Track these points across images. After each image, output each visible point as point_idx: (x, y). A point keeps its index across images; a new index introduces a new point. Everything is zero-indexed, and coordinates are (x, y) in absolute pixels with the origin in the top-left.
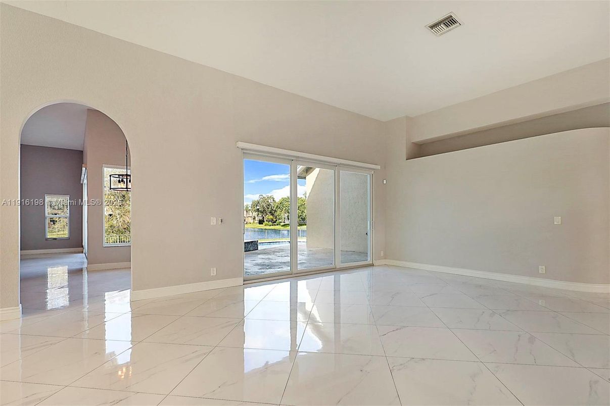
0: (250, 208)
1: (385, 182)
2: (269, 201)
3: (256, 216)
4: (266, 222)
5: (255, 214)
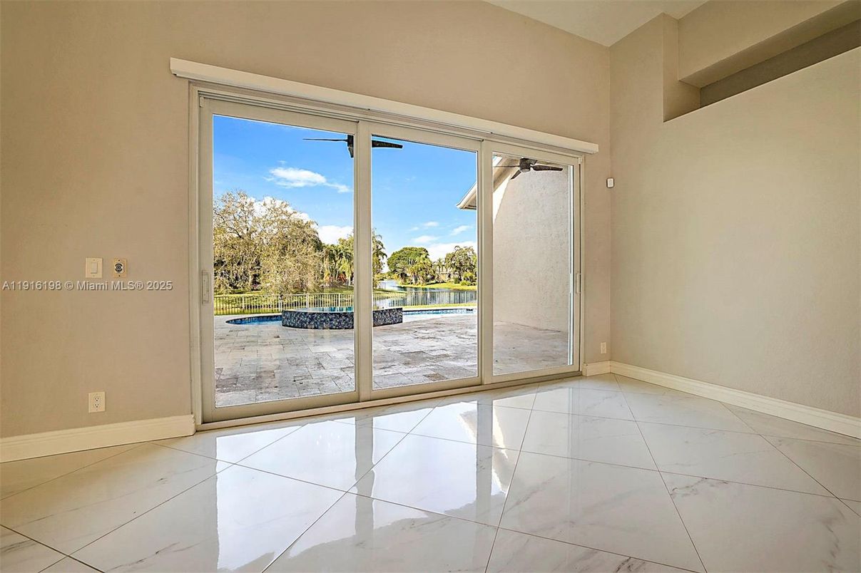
0: (443, 264)
1: (611, 183)
2: (468, 253)
3: (452, 273)
4: (463, 281)
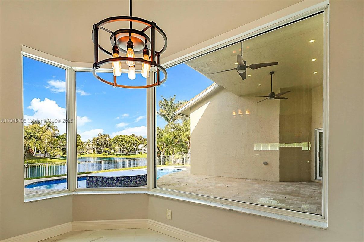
0: (91, 143)
2: (106, 138)
4: (103, 153)
5: (95, 147)
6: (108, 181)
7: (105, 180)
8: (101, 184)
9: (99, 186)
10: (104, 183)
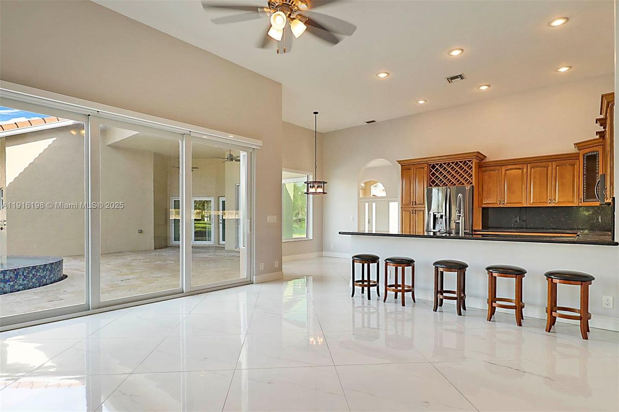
6: (38, 274)
7: (33, 273)
8: (25, 282)
9: (21, 287)
10: (32, 279)
